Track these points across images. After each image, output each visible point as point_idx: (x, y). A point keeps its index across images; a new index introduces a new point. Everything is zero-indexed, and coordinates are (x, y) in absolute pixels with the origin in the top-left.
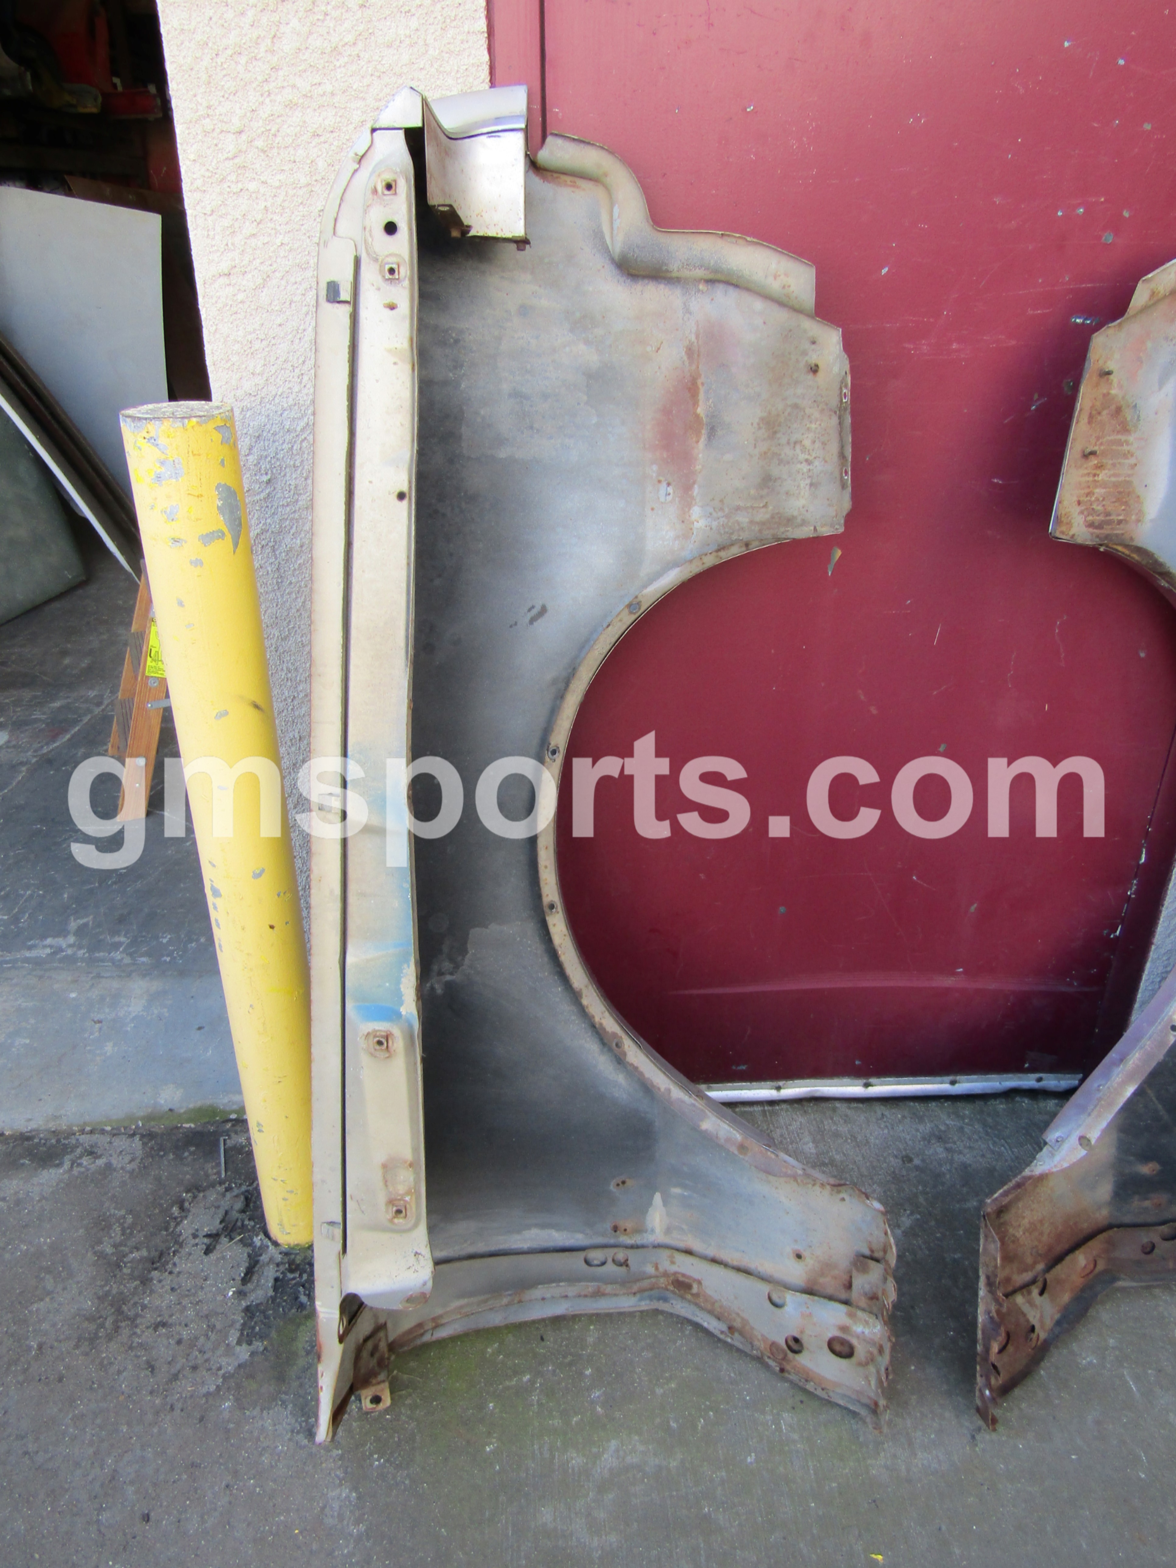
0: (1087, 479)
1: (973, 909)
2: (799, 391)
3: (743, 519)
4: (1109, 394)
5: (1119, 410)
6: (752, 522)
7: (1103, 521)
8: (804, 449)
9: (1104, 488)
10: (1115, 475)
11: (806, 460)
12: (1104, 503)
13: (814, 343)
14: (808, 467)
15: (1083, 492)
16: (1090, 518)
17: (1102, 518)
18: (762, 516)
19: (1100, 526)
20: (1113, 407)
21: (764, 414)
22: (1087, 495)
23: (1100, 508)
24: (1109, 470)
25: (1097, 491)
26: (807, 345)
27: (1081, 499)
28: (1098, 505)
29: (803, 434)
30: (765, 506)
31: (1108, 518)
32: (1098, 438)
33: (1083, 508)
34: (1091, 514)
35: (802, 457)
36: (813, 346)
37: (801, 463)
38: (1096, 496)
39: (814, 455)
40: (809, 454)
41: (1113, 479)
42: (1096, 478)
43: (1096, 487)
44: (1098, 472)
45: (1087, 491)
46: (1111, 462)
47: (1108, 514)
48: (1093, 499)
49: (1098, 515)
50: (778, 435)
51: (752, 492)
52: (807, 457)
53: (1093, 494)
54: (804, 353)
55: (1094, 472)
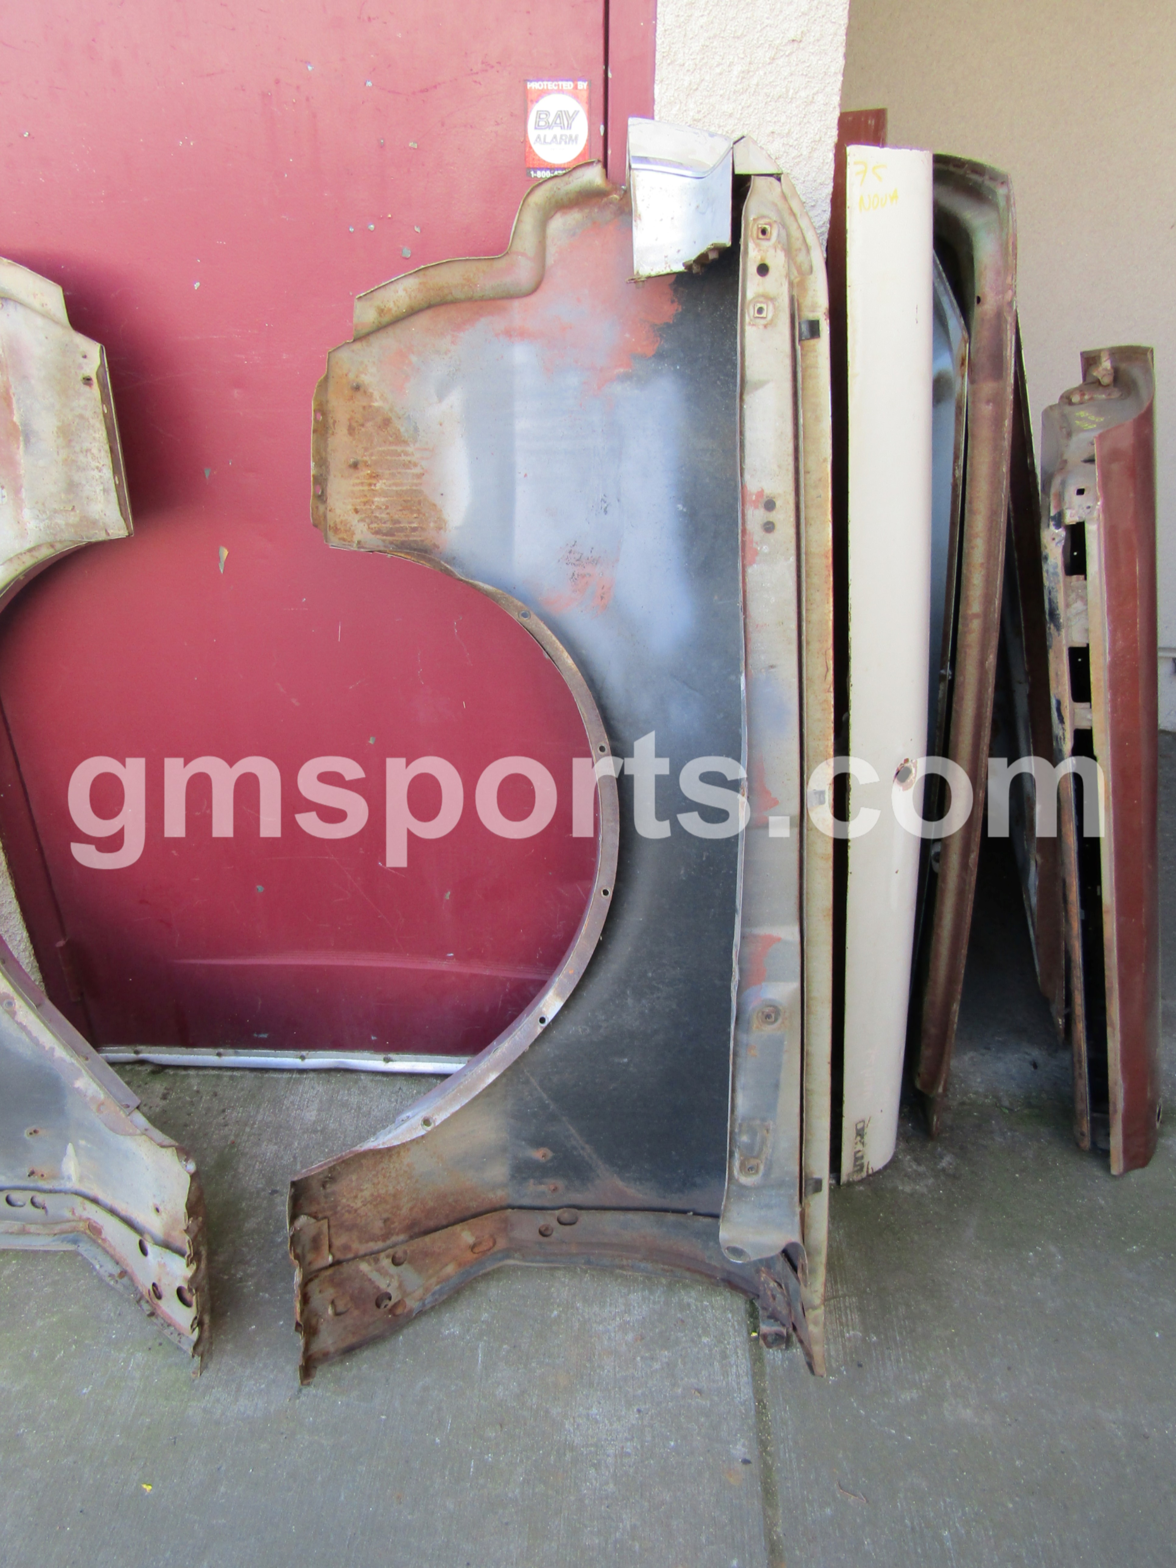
0: (361, 488)
2: (82, 402)
3: (60, 521)
6: (67, 524)
8: (94, 457)
10: (396, 484)
12: (388, 511)
13: (85, 357)
14: (100, 474)
15: (358, 500)
18: (73, 519)
19: (390, 533)
21: (60, 424)
22: (365, 503)
23: (384, 516)
26: (82, 360)
28: (381, 514)
29: (89, 443)
30: (73, 509)
32: (366, 449)
33: (363, 516)
34: (375, 522)
35: (94, 464)
36: (85, 360)
37: (94, 470)
40: (98, 462)
41: (395, 488)
48: (374, 507)
49: (385, 523)
50: (73, 444)
51: (63, 496)
52: (97, 464)
53: (373, 502)
54: (80, 367)
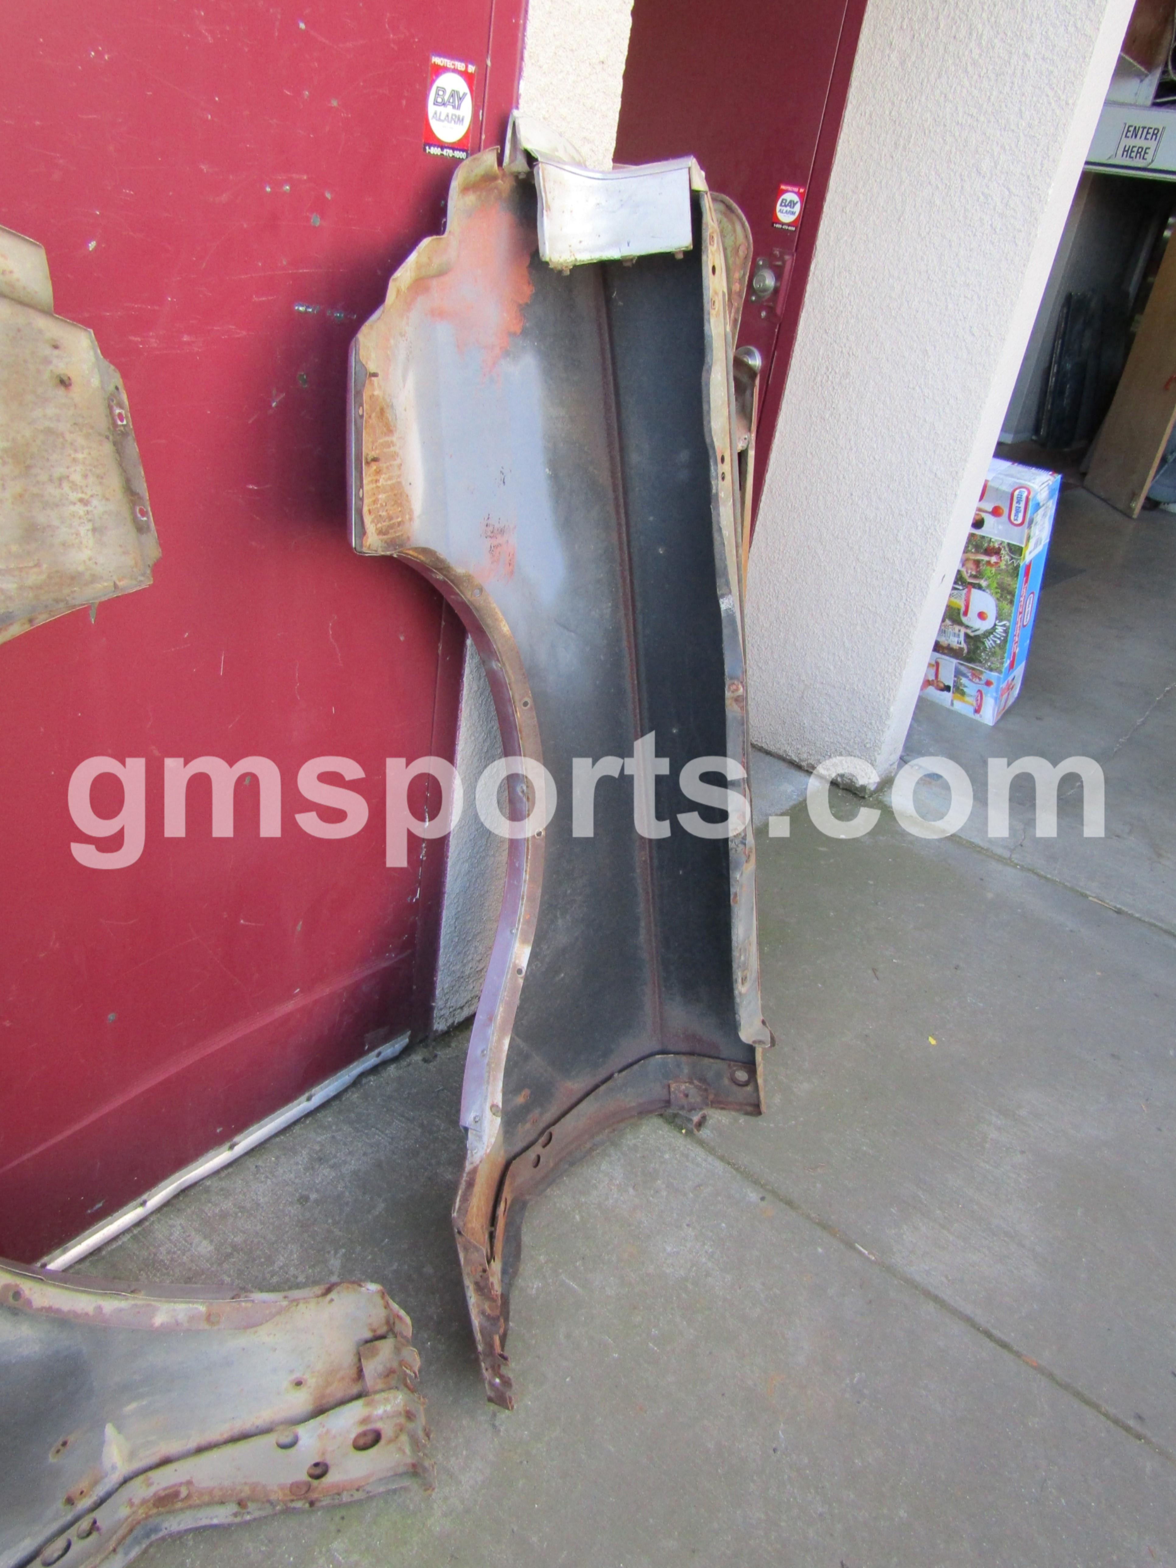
1: (299, 928)
4: (373, 395)
5: (382, 411)
7: (388, 526)
8: (74, 487)
9: (384, 493)
10: (390, 478)
11: (81, 500)
14: (86, 508)
16: (379, 525)
17: (387, 523)
20: (378, 409)
24: (385, 474)
25: (380, 496)
27: (371, 508)
29: (68, 468)
31: (392, 522)
32: (373, 443)
35: (74, 496)
36: (56, 352)
37: (75, 504)
38: (380, 502)
39: (90, 493)
40: (83, 492)
41: (389, 482)
42: (378, 484)
43: (379, 493)
44: (378, 478)
45: (373, 499)
46: (385, 465)
47: (390, 518)
50: (34, 471)
52: (80, 495)
54: (46, 361)
55: (374, 478)
